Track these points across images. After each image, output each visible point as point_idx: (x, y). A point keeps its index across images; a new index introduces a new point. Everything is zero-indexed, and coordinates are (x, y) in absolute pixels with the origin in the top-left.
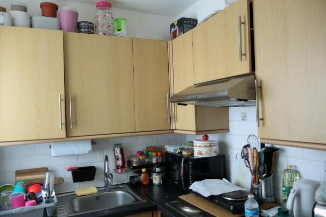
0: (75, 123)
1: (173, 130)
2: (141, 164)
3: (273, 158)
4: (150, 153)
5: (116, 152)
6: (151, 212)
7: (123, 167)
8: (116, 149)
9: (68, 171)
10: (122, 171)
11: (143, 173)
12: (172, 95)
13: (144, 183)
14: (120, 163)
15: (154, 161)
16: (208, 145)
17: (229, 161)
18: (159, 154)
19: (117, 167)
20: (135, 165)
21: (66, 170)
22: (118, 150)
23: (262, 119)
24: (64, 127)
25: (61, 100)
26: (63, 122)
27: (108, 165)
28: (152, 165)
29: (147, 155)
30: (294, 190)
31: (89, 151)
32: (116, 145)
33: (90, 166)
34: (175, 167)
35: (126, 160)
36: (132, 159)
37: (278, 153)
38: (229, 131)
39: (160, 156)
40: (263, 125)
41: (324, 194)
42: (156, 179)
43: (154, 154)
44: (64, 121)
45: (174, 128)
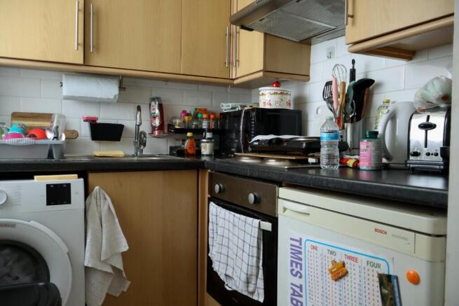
0: (97, 48)
1: (232, 79)
2: (186, 128)
3: (365, 97)
4: (199, 116)
5: (152, 108)
6: (196, 171)
7: (161, 127)
8: (153, 103)
9: (85, 121)
10: (159, 133)
11: (188, 137)
12: (235, 12)
13: (189, 151)
14: (157, 122)
15: (205, 125)
16: (279, 92)
17: (307, 121)
18: (212, 116)
19: (153, 128)
20: (177, 127)
21: (82, 120)
22: (155, 106)
23: (352, 17)
24: (81, 49)
25: (79, 10)
26: (79, 42)
27: (140, 116)
28: (202, 131)
29: (196, 117)
30: (389, 111)
31: (115, 96)
32: (153, 99)
33: (116, 123)
34: (234, 136)
35: (166, 123)
36: (174, 121)
37: (373, 90)
38: (309, 80)
39: (213, 119)
40: (353, 23)
41: (425, 92)
42: (206, 148)
43: (205, 116)
44: (81, 41)
45: (234, 77)
